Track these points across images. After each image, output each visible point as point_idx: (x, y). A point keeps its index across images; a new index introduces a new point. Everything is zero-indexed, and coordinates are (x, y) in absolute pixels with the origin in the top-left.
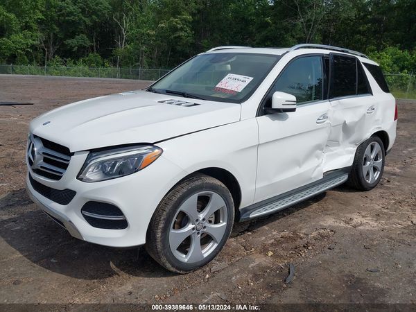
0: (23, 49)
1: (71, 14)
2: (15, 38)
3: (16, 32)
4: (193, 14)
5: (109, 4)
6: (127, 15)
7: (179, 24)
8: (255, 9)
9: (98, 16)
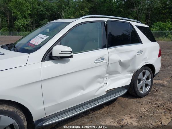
0: (23, 26)
1: (42, 11)
2: (20, 21)
3: (20, 19)
4: (90, 9)
5: (57, 6)
6: (64, 10)
7: (84, 13)
8: (116, 5)
9: (52, 11)
